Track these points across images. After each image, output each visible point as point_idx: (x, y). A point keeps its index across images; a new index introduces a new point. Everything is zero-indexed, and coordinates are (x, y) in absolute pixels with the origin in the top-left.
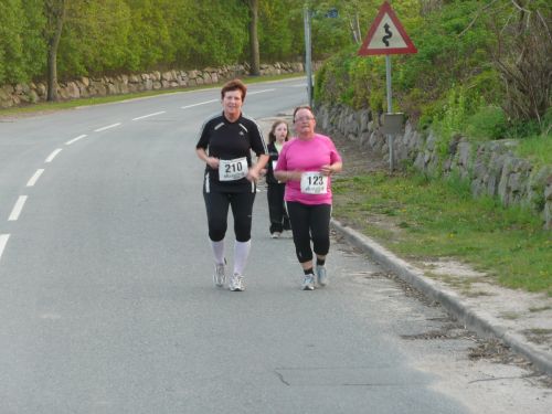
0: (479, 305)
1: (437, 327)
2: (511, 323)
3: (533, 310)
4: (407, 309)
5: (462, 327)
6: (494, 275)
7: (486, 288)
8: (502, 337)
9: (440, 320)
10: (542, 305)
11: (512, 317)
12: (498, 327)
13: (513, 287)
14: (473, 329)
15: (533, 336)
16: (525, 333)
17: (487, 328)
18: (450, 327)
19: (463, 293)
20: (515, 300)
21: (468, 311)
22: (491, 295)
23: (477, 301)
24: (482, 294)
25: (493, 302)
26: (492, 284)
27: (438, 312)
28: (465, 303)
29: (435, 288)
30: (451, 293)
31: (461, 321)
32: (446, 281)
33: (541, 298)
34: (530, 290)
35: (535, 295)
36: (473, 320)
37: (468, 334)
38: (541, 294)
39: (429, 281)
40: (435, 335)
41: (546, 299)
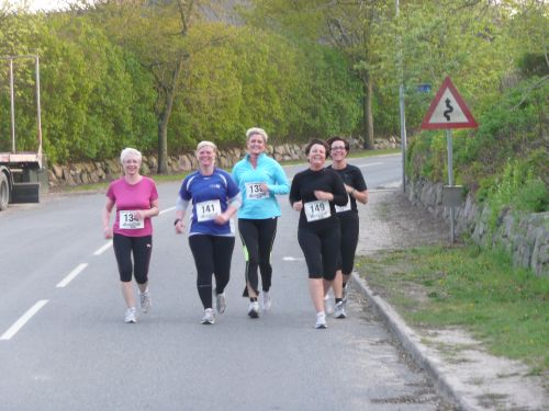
0: (455, 371)
1: (410, 392)
2: (474, 388)
3: (500, 376)
4: (393, 374)
5: (434, 392)
6: (488, 343)
7: (472, 355)
8: (458, 401)
9: (417, 385)
10: (514, 371)
11: (478, 382)
12: (460, 392)
13: (498, 355)
14: (443, 394)
15: (488, 400)
16: (480, 398)
17: (450, 393)
18: (421, 393)
19: (446, 360)
20: (488, 365)
21: (440, 377)
22: (475, 361)
23: (454, 367)
24: (464, 361)
25: (470, 369)
26: (481, 351)
27: (420, 378)
28: (443, 369)
29: (424, 355)
30: (434, 359)
31: (436, 386)
32: (438, 348)
33: (516, 365)
34: (510, 358)
35: (513, 362)
36: (444, 386)
37: (435, 399)
38: (519, 361)
39: (422, 348)
40: (404, 400)
41: (521, 365)
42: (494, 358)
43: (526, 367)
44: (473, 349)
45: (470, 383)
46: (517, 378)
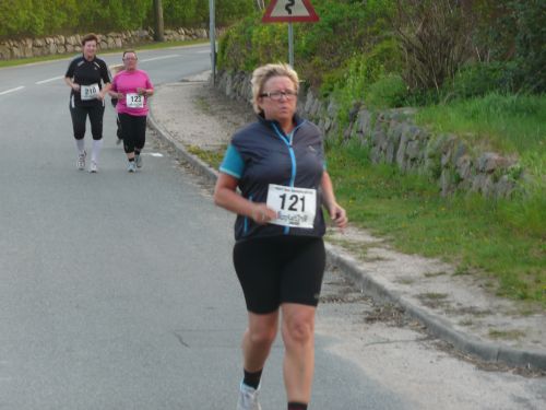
0: (375, 269)
1: (335, 291)
2: (407, 288)
3: (428, 275)
5: (359, 291)
6: (391, 241)
7: (382, 253)
8: (397, 301)
9: (338, 284)
10: (437, 270)
11: (408, 281)
12: (395, 291)
13: (410, 253)
14: (370, 293)
15: (428, 300)
16: (420, 297)
17: (383, 292)
18: (348, 291)
19: (360, 258)
20: (411, 265)
21: (364, 276)
22: (388, 260)
23: (374, 265)
24: (379, 259)
25: (389, 267)
26: (389, 249)
27: (336, 276)
28: (362, 267)
29: (334, 253)
30: (349, 258)
31: (359, 285)
32: (344, 246)
33: (436, 264)
34: (426, 256)
35: (430, 261)
36: (370, 284)
37: (365, 298)
38: (436, 260)
40: (332, 299)
41: (441, 264)
42: (407, 256)
43: (447, 266)
44: (380, 247)
45: (400, 282)
46: (446, 278)
